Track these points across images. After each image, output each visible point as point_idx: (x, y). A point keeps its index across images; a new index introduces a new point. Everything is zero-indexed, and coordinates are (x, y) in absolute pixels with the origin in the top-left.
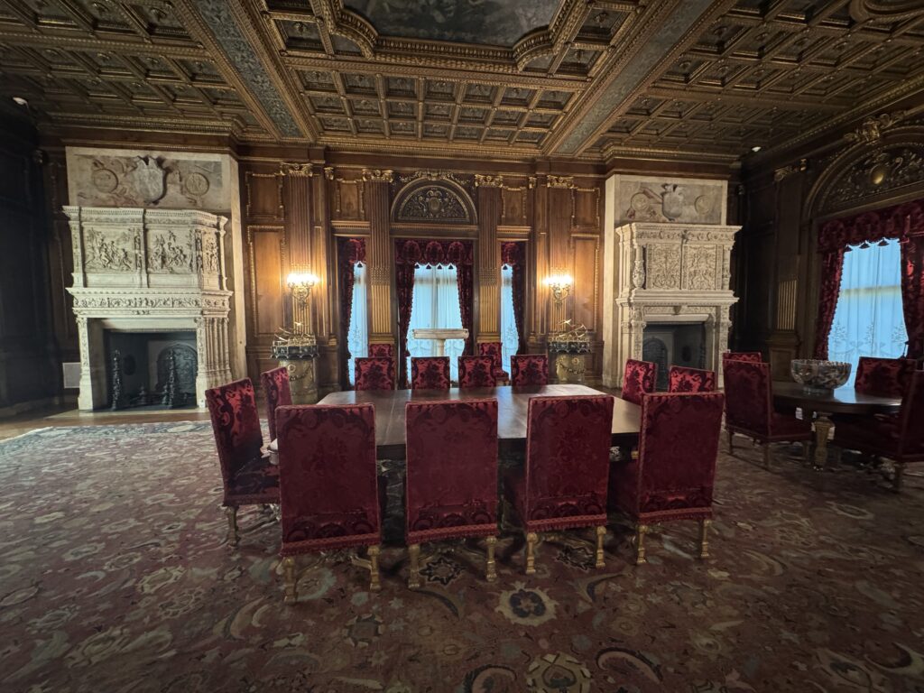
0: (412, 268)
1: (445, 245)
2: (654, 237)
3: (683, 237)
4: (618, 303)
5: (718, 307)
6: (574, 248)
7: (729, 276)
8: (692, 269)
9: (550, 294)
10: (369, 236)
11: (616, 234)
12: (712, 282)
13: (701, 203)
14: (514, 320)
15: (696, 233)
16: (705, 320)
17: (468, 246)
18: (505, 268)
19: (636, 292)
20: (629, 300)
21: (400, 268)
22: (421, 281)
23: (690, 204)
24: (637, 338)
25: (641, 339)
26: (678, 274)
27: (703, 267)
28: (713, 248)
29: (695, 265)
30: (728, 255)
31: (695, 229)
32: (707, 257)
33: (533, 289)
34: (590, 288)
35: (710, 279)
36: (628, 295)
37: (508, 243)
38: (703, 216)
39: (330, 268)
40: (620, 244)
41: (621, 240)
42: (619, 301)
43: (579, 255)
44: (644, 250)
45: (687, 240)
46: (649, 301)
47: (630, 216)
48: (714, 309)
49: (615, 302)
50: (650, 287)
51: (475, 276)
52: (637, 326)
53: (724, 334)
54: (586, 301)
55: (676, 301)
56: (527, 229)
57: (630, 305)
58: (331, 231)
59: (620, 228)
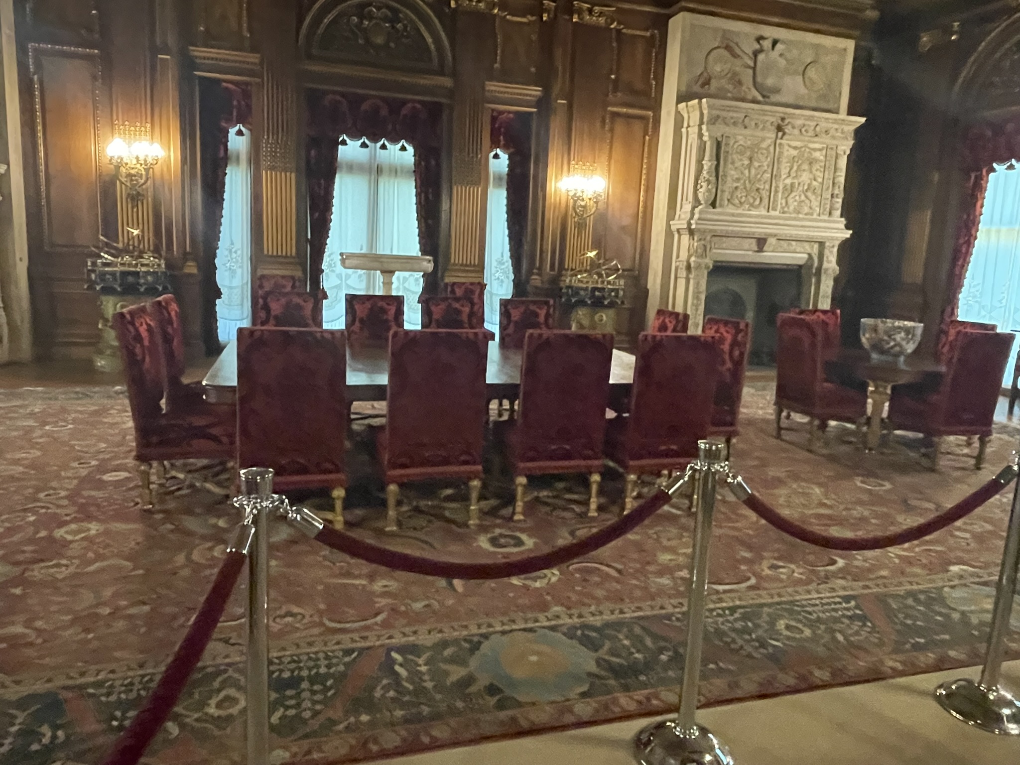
0: (335, 144)
1: (395, 107)
2: (735, 124)
3: (779, 128)
4: (674, 228)
5: (822, 244)
6: (612, 130)
7: (842, 195)
8: (788, 181)
9: (567, 206)
10: (258, 80)
11: (678, 113)
12: (815, 204)
13: (811, 73)
14: (507, 247)
15: (799, 122)
16: (801, 263)
17: (435, 111)
18: (496, 156)
19: (701, 212)
20: (689, 224)
21: (314, 142)
22: (351, 168)
23: (796, 72)
24: (697, 284)
25: (703, 287)
26: (767, 187)
27: (805, 177)
28: (820, 150)
29: (793, 174)
30: (843, 163)
31: (799, 117)
32: (811, 163)
33: (540, 194)
34: (632, 198)
35: (812, 198)
36: (689, 216)
37: (501, 113)
38: (814, 95)
39: (186, 135)
40: (684, 130)
41: (685, 125)
42: (675, 225)
43: (617, 146)
44: (719, 145)
45: (784, 134)
46: (720, 228)
47: (703, 85)
48: (816, 246)
49: (669, 226)
50: (721, 206)
51: (444, 166)
52: (698, 267)
53: (827, 286)
54: (627, 221)
55: (760, 230)
56: (535, 91)
57: (691, 232)
58: (188, 65)
59: (684, 104)
